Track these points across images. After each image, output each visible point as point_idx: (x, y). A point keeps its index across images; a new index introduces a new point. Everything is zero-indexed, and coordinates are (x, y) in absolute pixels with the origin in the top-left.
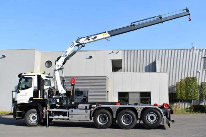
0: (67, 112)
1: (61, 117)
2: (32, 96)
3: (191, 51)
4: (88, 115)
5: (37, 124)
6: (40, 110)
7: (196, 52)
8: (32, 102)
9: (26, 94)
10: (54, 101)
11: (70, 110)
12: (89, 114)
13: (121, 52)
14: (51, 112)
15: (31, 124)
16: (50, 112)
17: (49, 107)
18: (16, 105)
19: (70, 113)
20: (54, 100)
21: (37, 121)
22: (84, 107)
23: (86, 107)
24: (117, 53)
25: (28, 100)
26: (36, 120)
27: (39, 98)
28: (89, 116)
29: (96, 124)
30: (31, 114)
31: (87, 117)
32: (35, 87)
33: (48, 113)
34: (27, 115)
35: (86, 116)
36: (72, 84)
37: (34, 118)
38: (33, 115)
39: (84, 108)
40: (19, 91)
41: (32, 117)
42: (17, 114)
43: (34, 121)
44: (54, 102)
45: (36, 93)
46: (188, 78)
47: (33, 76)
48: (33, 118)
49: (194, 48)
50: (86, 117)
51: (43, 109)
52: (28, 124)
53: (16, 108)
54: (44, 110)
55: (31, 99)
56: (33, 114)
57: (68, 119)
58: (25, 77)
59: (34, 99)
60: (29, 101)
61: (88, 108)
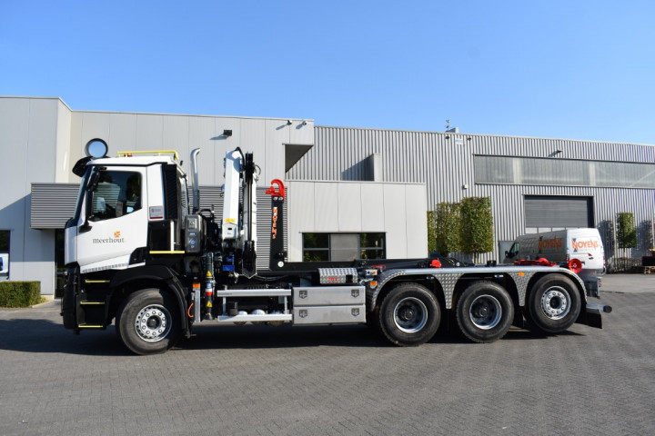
0: (286, 299)
1: (261, 316)
2: (144, 244)
3: (448, 138)
4: (361, 304)
5: (166, 343)
6: (180, 292)
7: (460, 142)
8: (143, 264)
9: (117, 234)
10: (229, 260)
11: (296, 289)
12: (364, 301)
13: (310, 124)
14: (224, 301)
15: (146, 347)
16: (217, 301)
17: (214, 282)
18: (75, 277)
19: (297, 300)
20: (231, 257)
21: (164, 333)
22: (340, 277)
23: (349, 278)
24: (299, 127)
25: (127, 259)
26: (163, 329)
27: (172, 251)
28: (364, 306)
29: (389, 332)
30: (142, 311)
31: (358, 310)
32: (152, 210)
33: (209, 304)
34: (128, 312)
35: (353, 310)
36: (276, 198)
37: (153, 322)
38: (150, 312)
39: (343, 280)
40: (86, 223)
41: (147, 321)
42: (79, 311)
43: (153, 335)
44: (230, 263)
45: (157, 233)
46: (472, 199)
47: (144, 168)
48: (149, 325)
49: (453, 130)
50: (355, 312)
51: (191, 290)
52: (134, 346)
53: (77, 290)
54: (197, 295)
55: (137, 255)
56: (149, 308)
57: (291, 322)
58: (109, 168)
59: (151, 252)
60: (131, 263)
61: (355, 280)
